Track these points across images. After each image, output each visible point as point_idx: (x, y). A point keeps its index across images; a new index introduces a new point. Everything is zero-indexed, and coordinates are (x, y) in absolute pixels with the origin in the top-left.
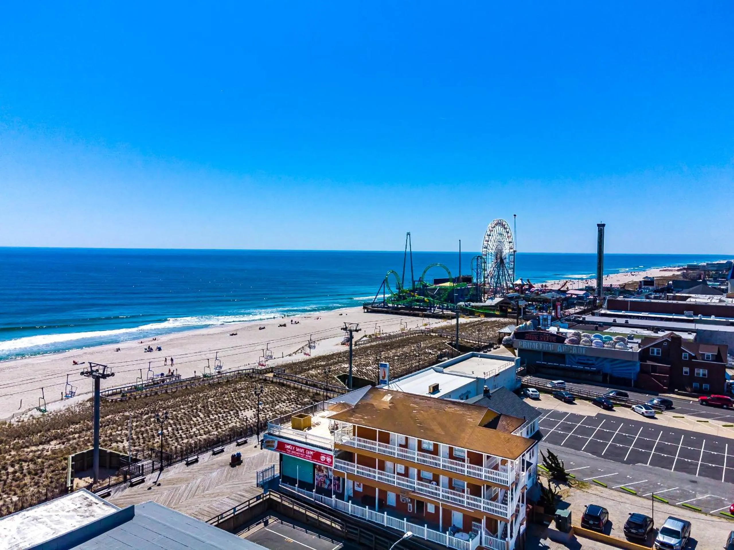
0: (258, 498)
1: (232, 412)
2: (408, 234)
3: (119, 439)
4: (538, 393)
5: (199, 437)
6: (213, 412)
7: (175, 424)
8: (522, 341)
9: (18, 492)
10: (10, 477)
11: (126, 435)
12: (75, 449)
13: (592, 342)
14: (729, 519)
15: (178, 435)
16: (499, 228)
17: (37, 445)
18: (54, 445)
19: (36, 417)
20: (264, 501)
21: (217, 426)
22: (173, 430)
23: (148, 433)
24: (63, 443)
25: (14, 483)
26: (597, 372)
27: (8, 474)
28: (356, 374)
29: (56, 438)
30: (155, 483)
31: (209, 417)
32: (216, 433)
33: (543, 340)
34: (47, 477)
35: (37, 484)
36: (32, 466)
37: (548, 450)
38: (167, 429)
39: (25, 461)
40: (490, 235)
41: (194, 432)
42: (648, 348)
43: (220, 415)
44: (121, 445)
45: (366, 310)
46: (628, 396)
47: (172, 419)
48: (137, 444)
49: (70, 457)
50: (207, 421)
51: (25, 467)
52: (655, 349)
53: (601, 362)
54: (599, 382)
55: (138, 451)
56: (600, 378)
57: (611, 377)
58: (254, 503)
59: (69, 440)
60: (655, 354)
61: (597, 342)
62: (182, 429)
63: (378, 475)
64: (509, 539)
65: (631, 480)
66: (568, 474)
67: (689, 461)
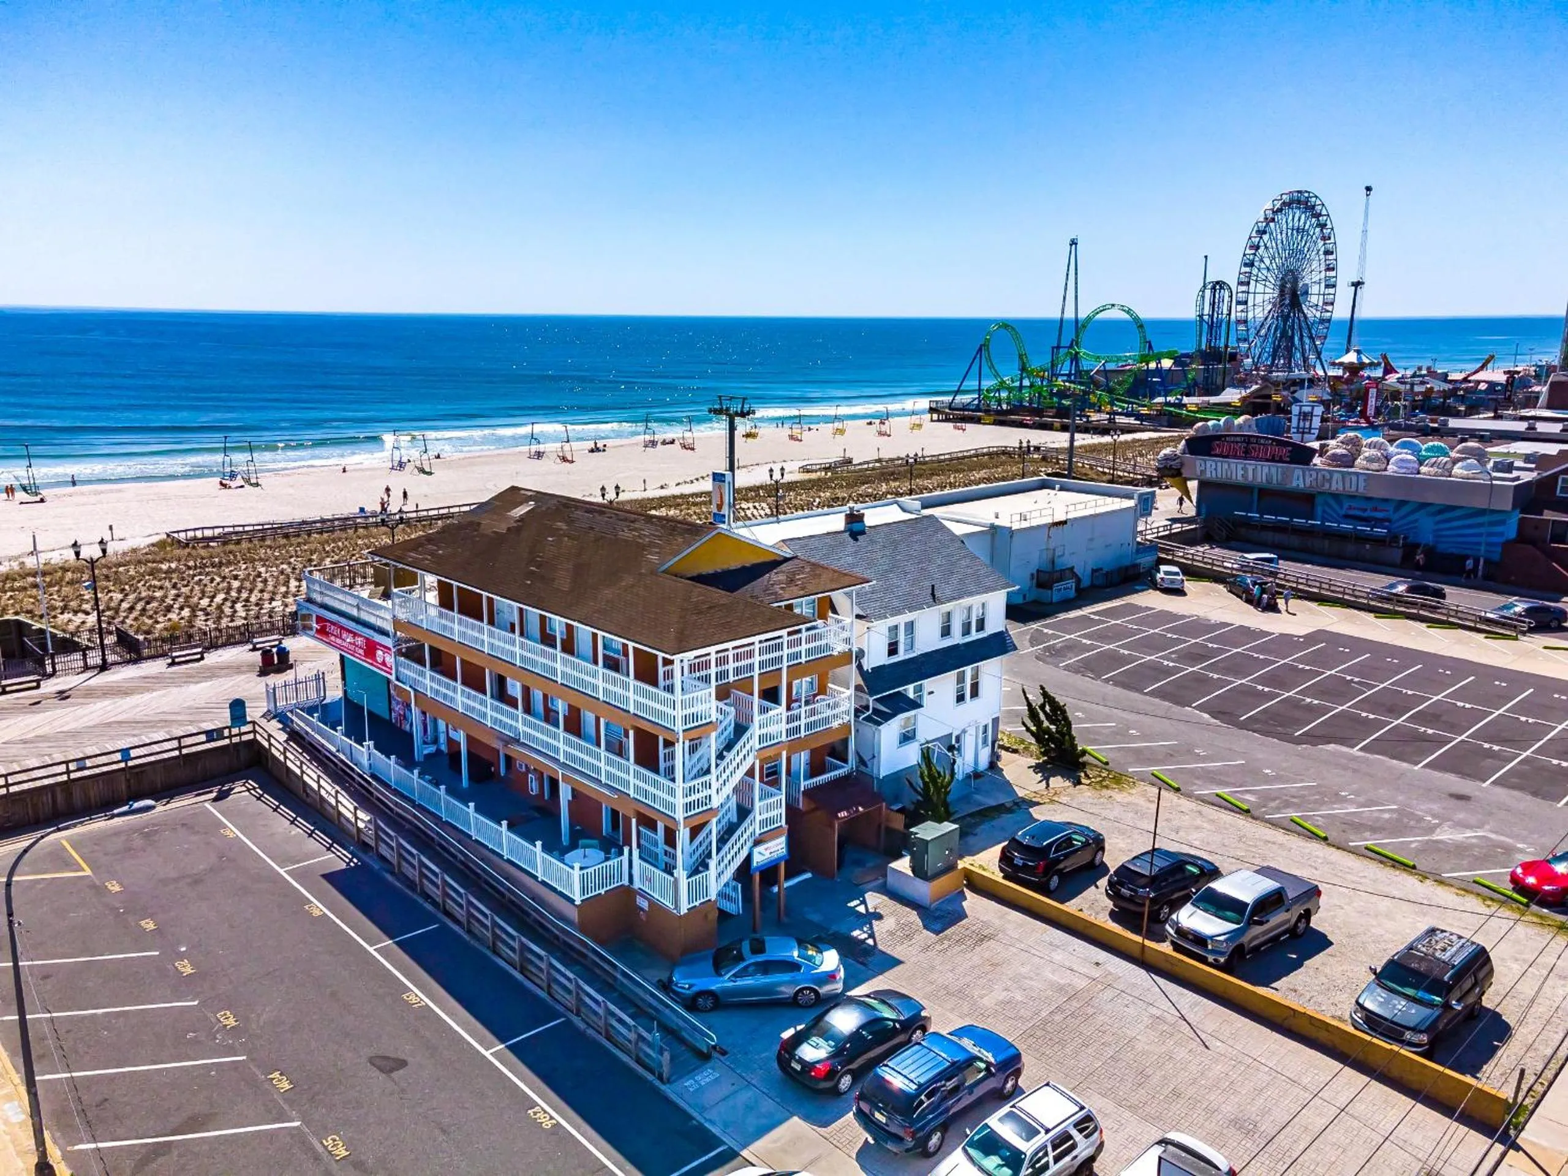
0: (210, 735)
2: (1074, 243)
4: (1181, 577)
8: (1205, 461)
13: (1388, 461)
14: (1492, 899)
16: (1298, 218)
20: (229, 747)
22: (225, 600)
26: (1391, 540)
33: (1257, 459)
37: (1042, 688)
38: (213, 598)
40: (1264, 232)
42: (1554, 477)
45: (935, 416)
46: (1443, 596)
53: (1413, 512)
54: (1393, 565)
56: (1396, 555)
57: (1430, 552)
58: (198, 745)
61: (1402, 460)
63: (460, 697)
64: (681, 873)
65: (1267, 780)
66: (1084, 752)
67: (1496, 748)
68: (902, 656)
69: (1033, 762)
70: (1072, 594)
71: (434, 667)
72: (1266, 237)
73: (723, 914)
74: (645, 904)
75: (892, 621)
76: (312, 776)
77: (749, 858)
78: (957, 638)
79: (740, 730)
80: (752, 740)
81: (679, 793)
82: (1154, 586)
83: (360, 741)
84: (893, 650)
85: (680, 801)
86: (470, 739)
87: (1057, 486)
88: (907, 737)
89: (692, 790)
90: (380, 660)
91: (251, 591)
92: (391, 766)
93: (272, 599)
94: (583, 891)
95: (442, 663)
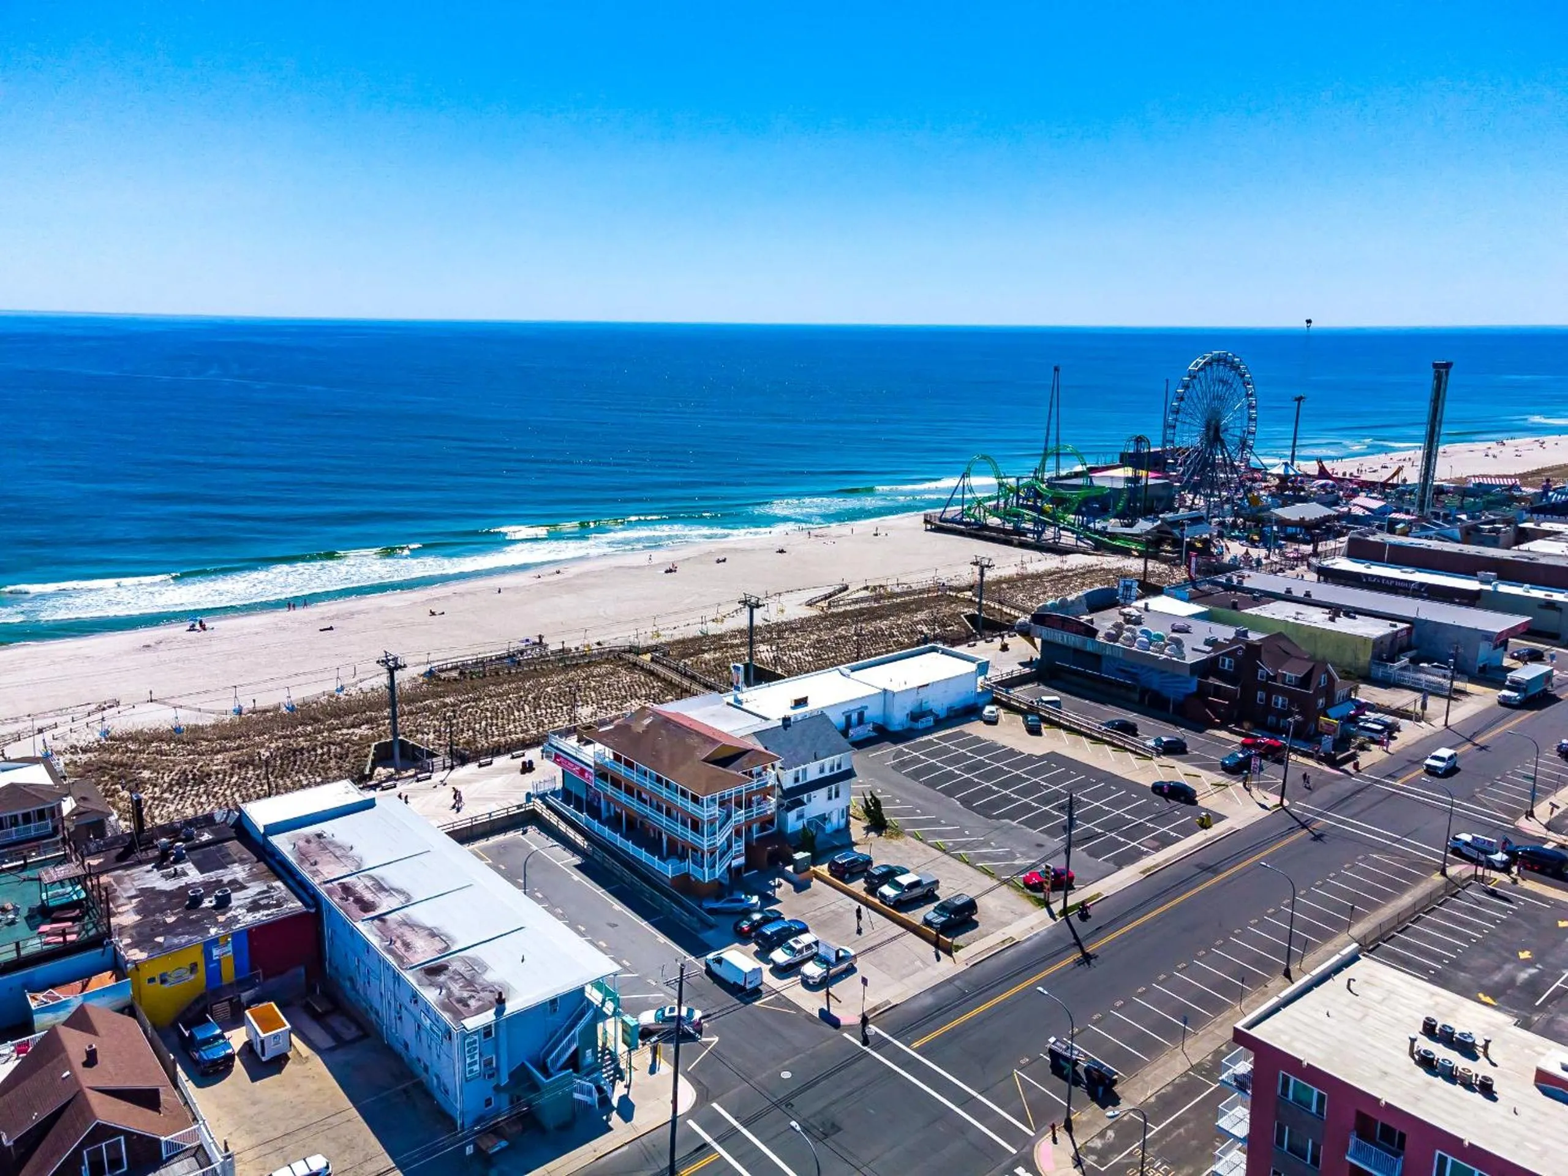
0: (519, 807)
3: (426, 730)
6: (543, 706)
7: (491, 718)
8: (1041, 628)
9: (323, 774)
10: (318, 758)
11: (435, 726)
12: (380, 736)
13: (1134, 641)
15: (490, 732)
17: (348, 728)
18: (364, 730)
19: (365, 691)
20: (526, 811)
21: (540, 724)
22: (487, 725)
23: (458, 727)
24: (372, 729)
25: (321, 765)
26: (1133, 688)
27: (316, 755)
29: (367, 723)
30: (442, 781)
31: (535, 712)
33: (1070, 632)
34: (349, 762)
35: (340, 768)
36: (338, 750)
38: (480, 723)
39: (334, 744)
42: (1222, 655)
43: (549, 711)
44: (426, 737)
45: (929, 527)
47: (491, 712)
48: (443, 738)
49: (373, 745)
50: (531, 716)
51: (333, 751)
52: (1227, 660)
55: (441, 745)
58: (514, 811)
59: (378, 726)
61: (1141, 641)
62: (497, 725)
63: (623, 797)
64: (706, 869)
65: (964, 836)
66: (888, 821)
68: (801, 782)
69: (865, 824)
70: (931, 723)
71: (613, 784)
73: (720, 884)
74: (693, 879)
75: (794, 769)
76: (563, 827)
77: (731, 864)
78: (827, 773)
79: (729, 816)
80: (732, 823)
81: (705, 841)
82: (981, 718)
83: (582, 812)
84: (797, 780)
85: (706, 844)
86: (627, 814)
87: (939, 651)
88: (800, 817)
89: (710, 840)
90: (586, 777)
91: (497, 719)
92: (596, 824)
93: (509, 724)
94: (673, 873)
95: (616, 783)
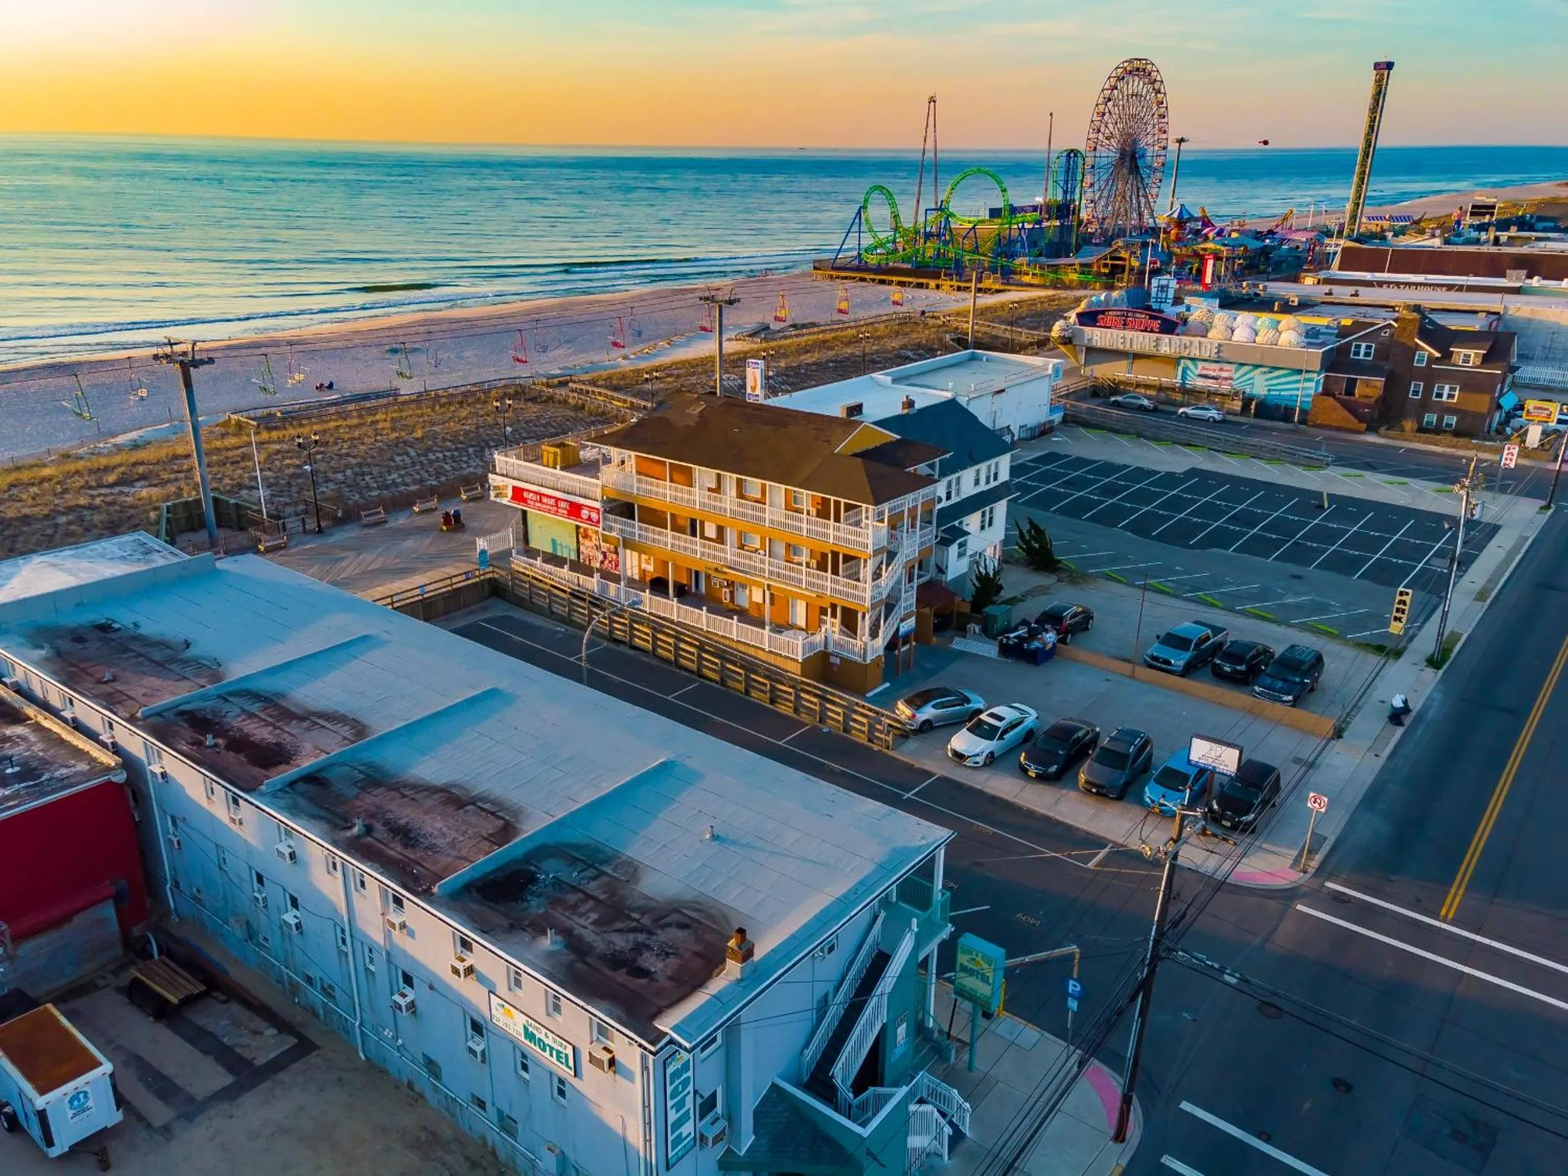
0: (469, 575)
1: (471, 450)
2: (932, 100)
5: (402, 488)
8: (1092, 331)
13: (1234, 332)
15: (363, 484)
18: (140, 487)
20: (480, 581)
21: (439, 472)
24: (156, 486)
26: (1233, 395)
28: (736, 393)
32: (434, 483)
33: (1134, 329)
37: (1028, 520)
41: (393, 480)
42: (1349, 343)
43: (448, 454)
49: (164, 506)
50: (421, 462)
52: (1364, 345)
56: (1239, 404)
57: (1262, 403)
58: (461, 582)
59: (166, 481)
60: (1361, 357)
62: (371, 474)
65: (1179, 573)
66: (1059, 561)
67: (1315, 545)
68: (953, 501)
72: (1110, 104)
74: (837, 661)
75: (949, 478)
77: (898, 629)
78: (983, 487)
80: (902, 557)
81: (869, 589)
84: (949, 497)
87: (984, 359)
88: (962, 554)
90: (584, 517)
94: (803, 653)
